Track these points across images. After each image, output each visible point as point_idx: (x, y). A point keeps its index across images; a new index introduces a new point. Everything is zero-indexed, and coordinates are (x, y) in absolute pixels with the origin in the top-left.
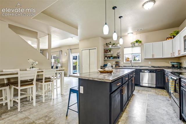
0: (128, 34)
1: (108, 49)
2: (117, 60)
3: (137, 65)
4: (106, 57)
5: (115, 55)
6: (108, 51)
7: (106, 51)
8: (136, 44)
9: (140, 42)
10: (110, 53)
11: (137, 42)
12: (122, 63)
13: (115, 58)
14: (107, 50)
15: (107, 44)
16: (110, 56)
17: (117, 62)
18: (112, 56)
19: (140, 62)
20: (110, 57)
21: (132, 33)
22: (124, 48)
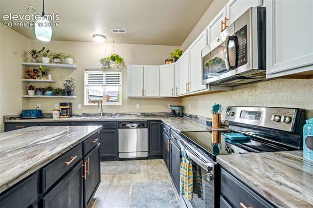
0: (94, 36)
1: (37, 68)
2: (65, 99)
3: (114, 111)
4: (31, 88)
5: (60, 85)
6: (40, 74)
7: (30, 73)
8: (113, 65)
9: (121, 60)
10: (43, 79)
11: (113, 58)
12: (80, 106)
13: (58, 92)
14: (36, 71)
15: (34, 52)
16: (45, 86)
17: (65, 104)
18: (50, 89)
19: (120, 103)
20: (43, 91)
21: (104, 37)
22: (86, 70)
